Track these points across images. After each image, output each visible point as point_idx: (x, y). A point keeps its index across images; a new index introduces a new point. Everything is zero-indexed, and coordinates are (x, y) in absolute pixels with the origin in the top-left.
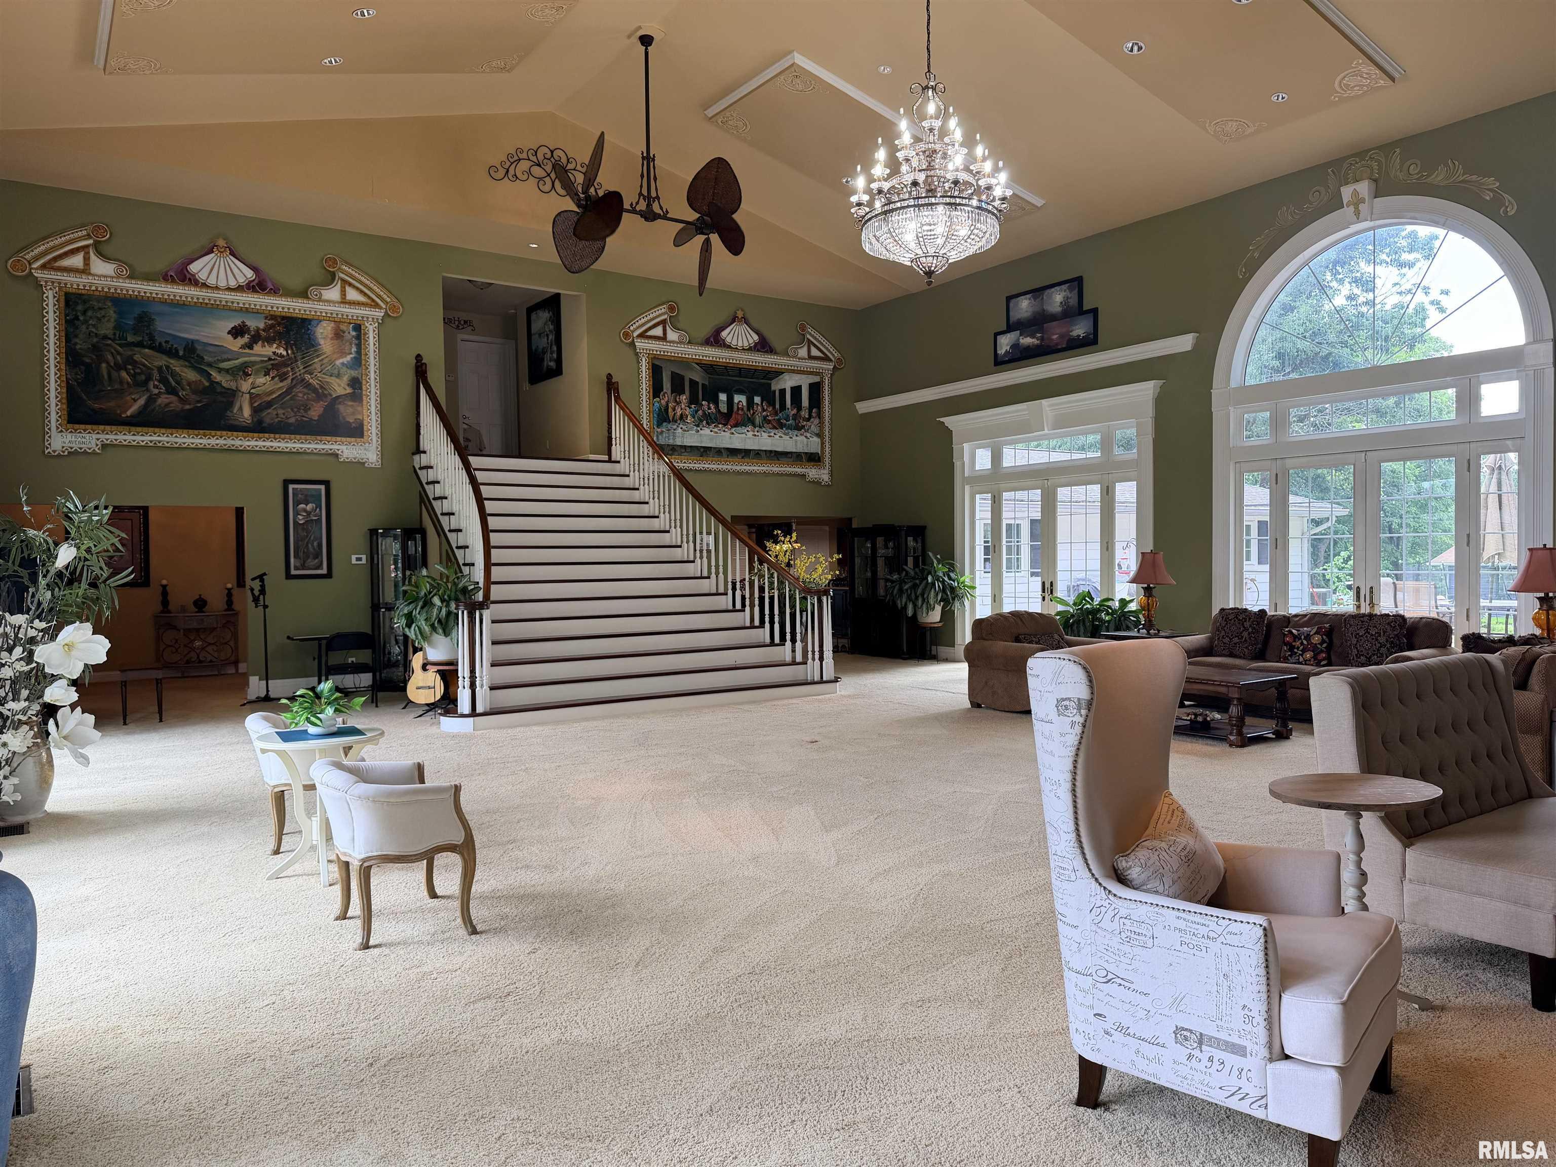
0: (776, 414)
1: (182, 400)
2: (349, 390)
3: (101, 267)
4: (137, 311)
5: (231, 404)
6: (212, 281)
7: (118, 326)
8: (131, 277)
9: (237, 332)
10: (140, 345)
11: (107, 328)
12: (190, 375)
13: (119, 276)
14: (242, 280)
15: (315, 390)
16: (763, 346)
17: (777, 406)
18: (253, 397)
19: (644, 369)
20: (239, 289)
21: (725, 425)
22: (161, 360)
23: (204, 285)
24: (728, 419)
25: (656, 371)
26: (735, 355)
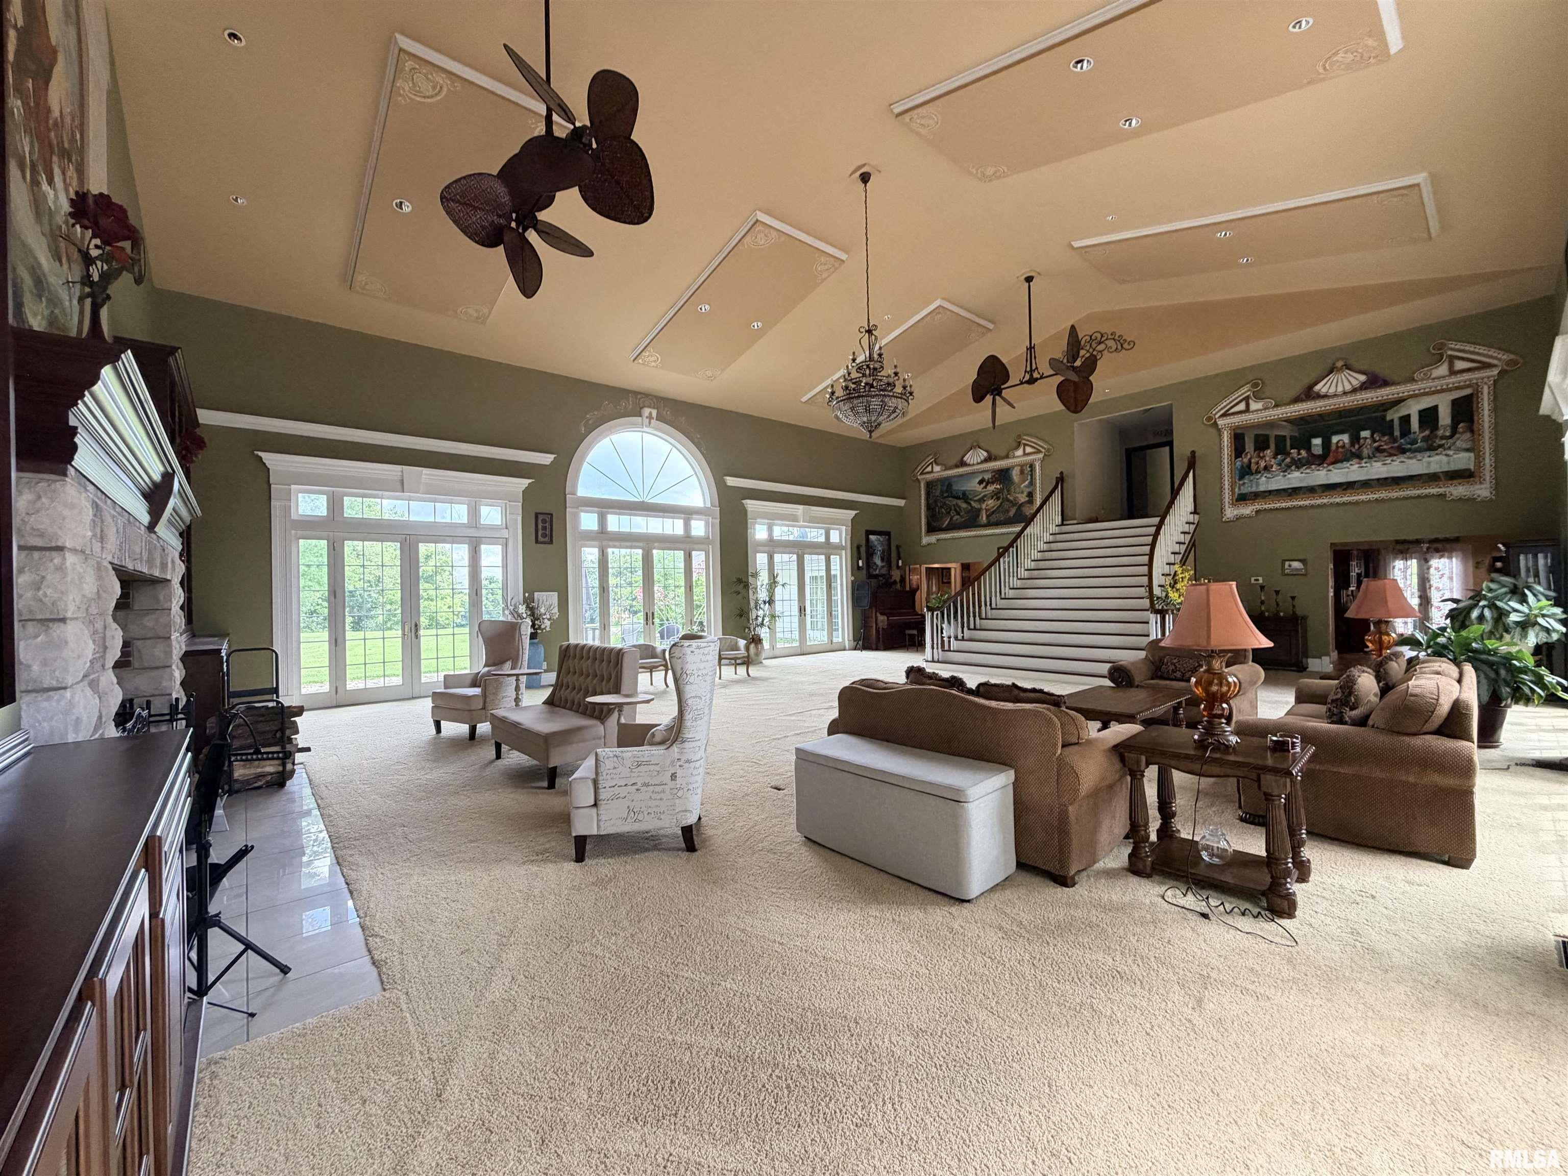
0: (1395, 441)
1: (962, 517)
2: (1027, 499)
3: (937, 468)
4: (947, 483)
5: (978, 516)
6: (972, 462)
7: (942, 492)
8: (946, 469)
9: (980, 482)
10: (948, 497)
11: (938, 493)
12: (964, 505)
13: (942, 470)
14: (982, 458)
15: (1011, 502)
16: (1374, 381)
17: (1397, 433)
18: (987, 510)
19: (1225, 439)
20: (982, 462)
21: (1319, 465)
22: (955, 501)
23: (969, 465)
24: (1325, 458)
25: (1238, 438)
26: (1335, 401)
